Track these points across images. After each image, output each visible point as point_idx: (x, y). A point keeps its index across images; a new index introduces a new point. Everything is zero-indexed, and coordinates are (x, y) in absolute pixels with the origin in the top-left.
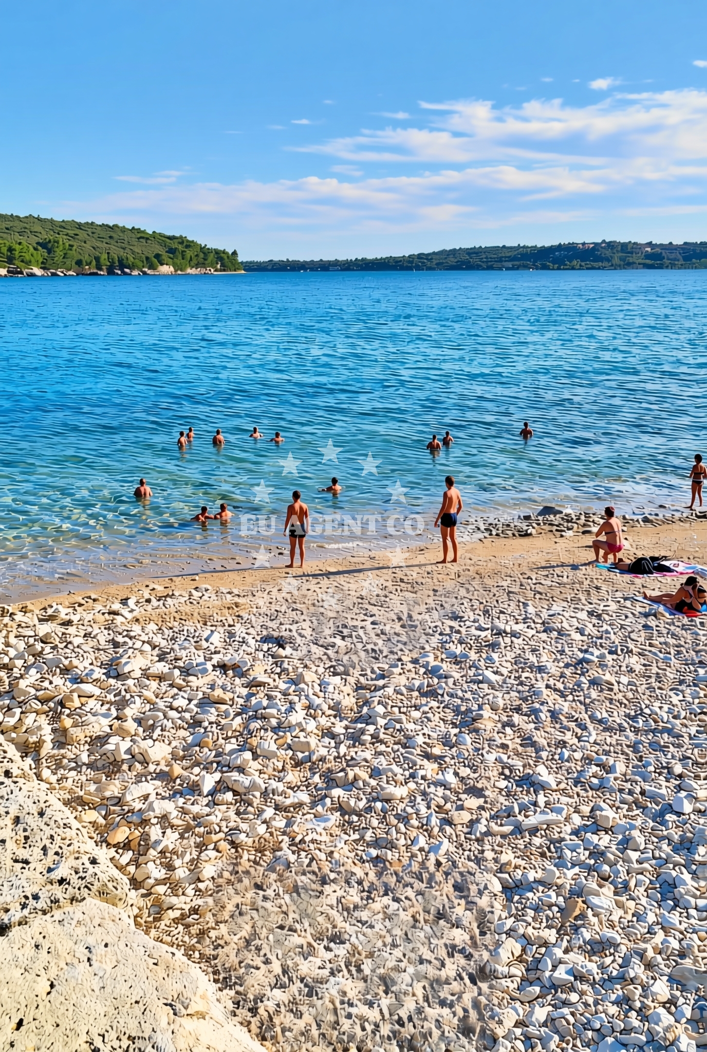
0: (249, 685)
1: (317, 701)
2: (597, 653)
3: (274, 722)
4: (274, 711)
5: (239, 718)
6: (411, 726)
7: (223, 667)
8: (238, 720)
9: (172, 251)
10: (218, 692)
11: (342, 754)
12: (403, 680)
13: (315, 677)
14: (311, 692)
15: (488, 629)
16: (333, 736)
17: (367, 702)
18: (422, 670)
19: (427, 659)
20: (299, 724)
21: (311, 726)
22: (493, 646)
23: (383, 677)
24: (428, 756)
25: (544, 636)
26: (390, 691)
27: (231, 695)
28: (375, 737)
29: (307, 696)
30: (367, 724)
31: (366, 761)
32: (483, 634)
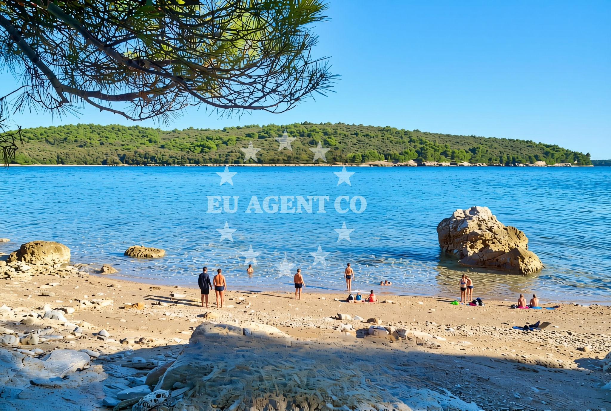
9: (547, 154)
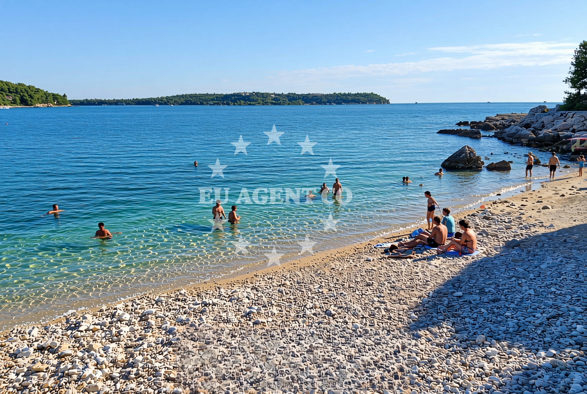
0: (59, 357)
1: (101, 359)
2: (256, 308)
3: (75, 377)
4: (75, 371)
5: (53, 378)
6: (157, 365)
7: (41, 349)
8: (52, 380)
10: (38, 365)
11: (118, 388)
12: (152, 339)
13: (100, 345)
14: (98, 355)
15: (199, 304)
16: (112, 378)
17: (132, 356)
18: (164, 332)
19: (166, 325)
20: (91, 376)
21: (99, 374)
22: (202, 312)
23: (140, 339)
24: (168, 379)
25: (229, 304)
26: (145, 346)
27: (47, 366)
28: (137, 375)
29: (95, 358)
30: (133, 368)
31: (133, 389)
32: (197, 307)
